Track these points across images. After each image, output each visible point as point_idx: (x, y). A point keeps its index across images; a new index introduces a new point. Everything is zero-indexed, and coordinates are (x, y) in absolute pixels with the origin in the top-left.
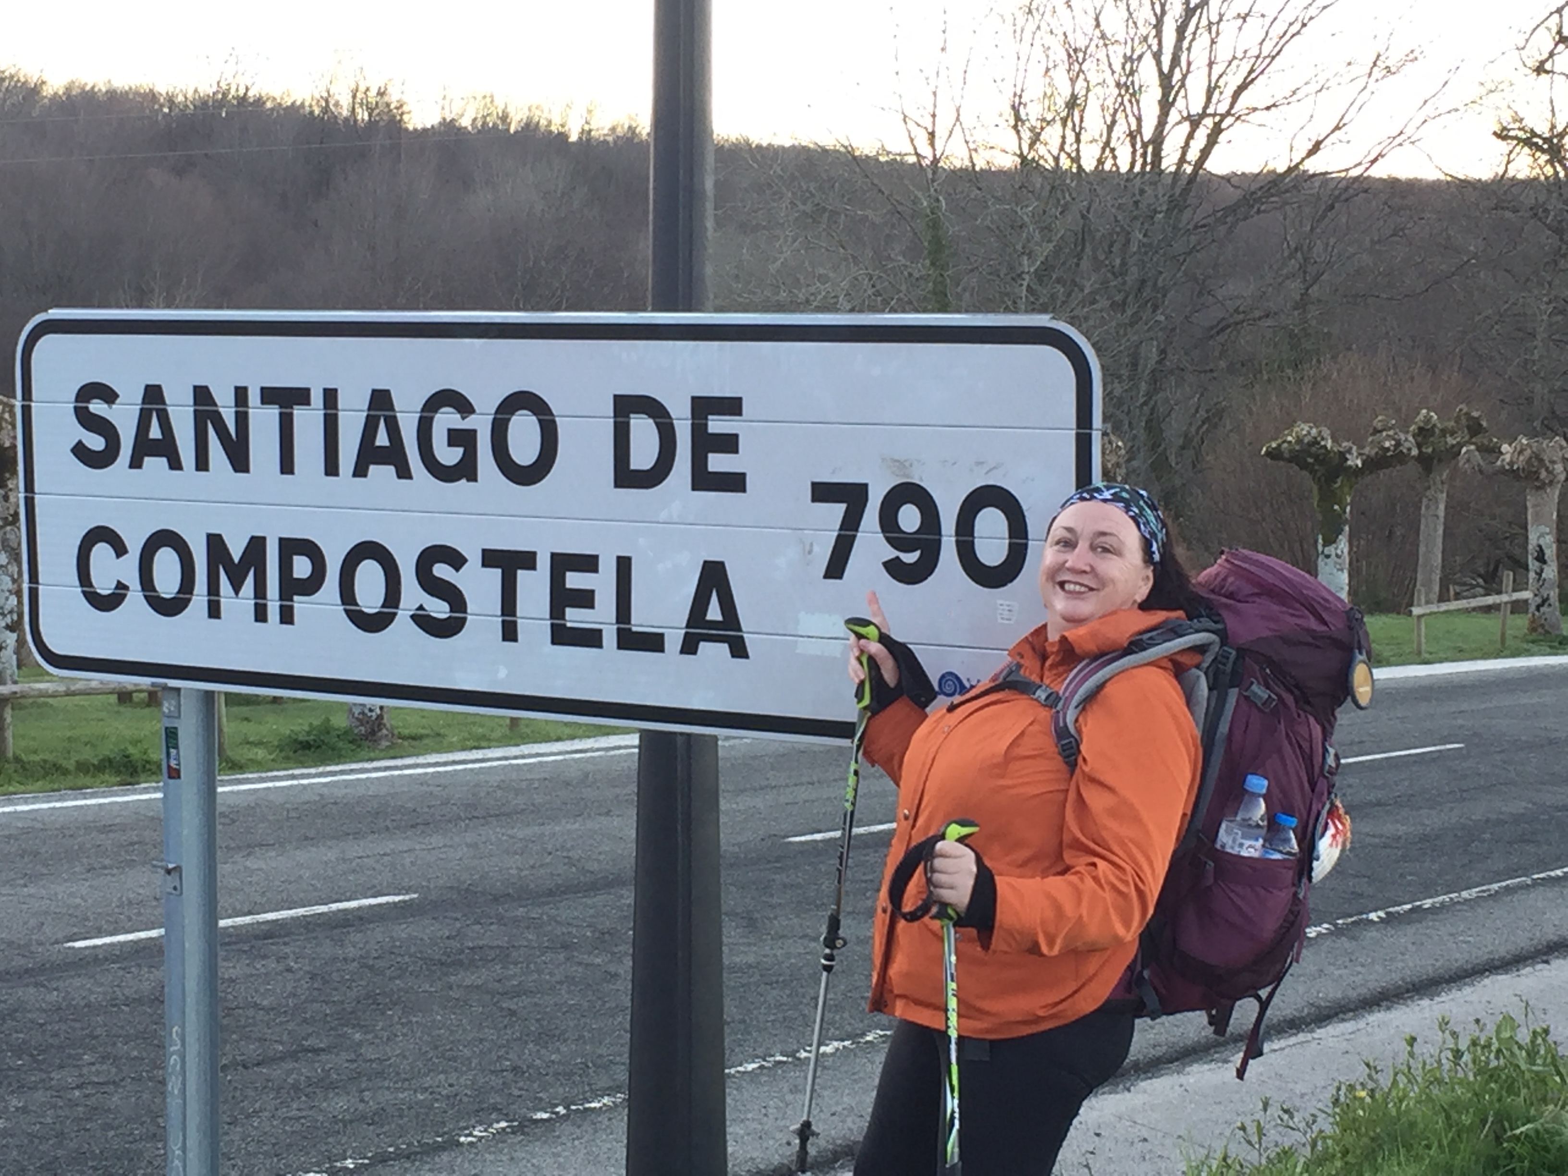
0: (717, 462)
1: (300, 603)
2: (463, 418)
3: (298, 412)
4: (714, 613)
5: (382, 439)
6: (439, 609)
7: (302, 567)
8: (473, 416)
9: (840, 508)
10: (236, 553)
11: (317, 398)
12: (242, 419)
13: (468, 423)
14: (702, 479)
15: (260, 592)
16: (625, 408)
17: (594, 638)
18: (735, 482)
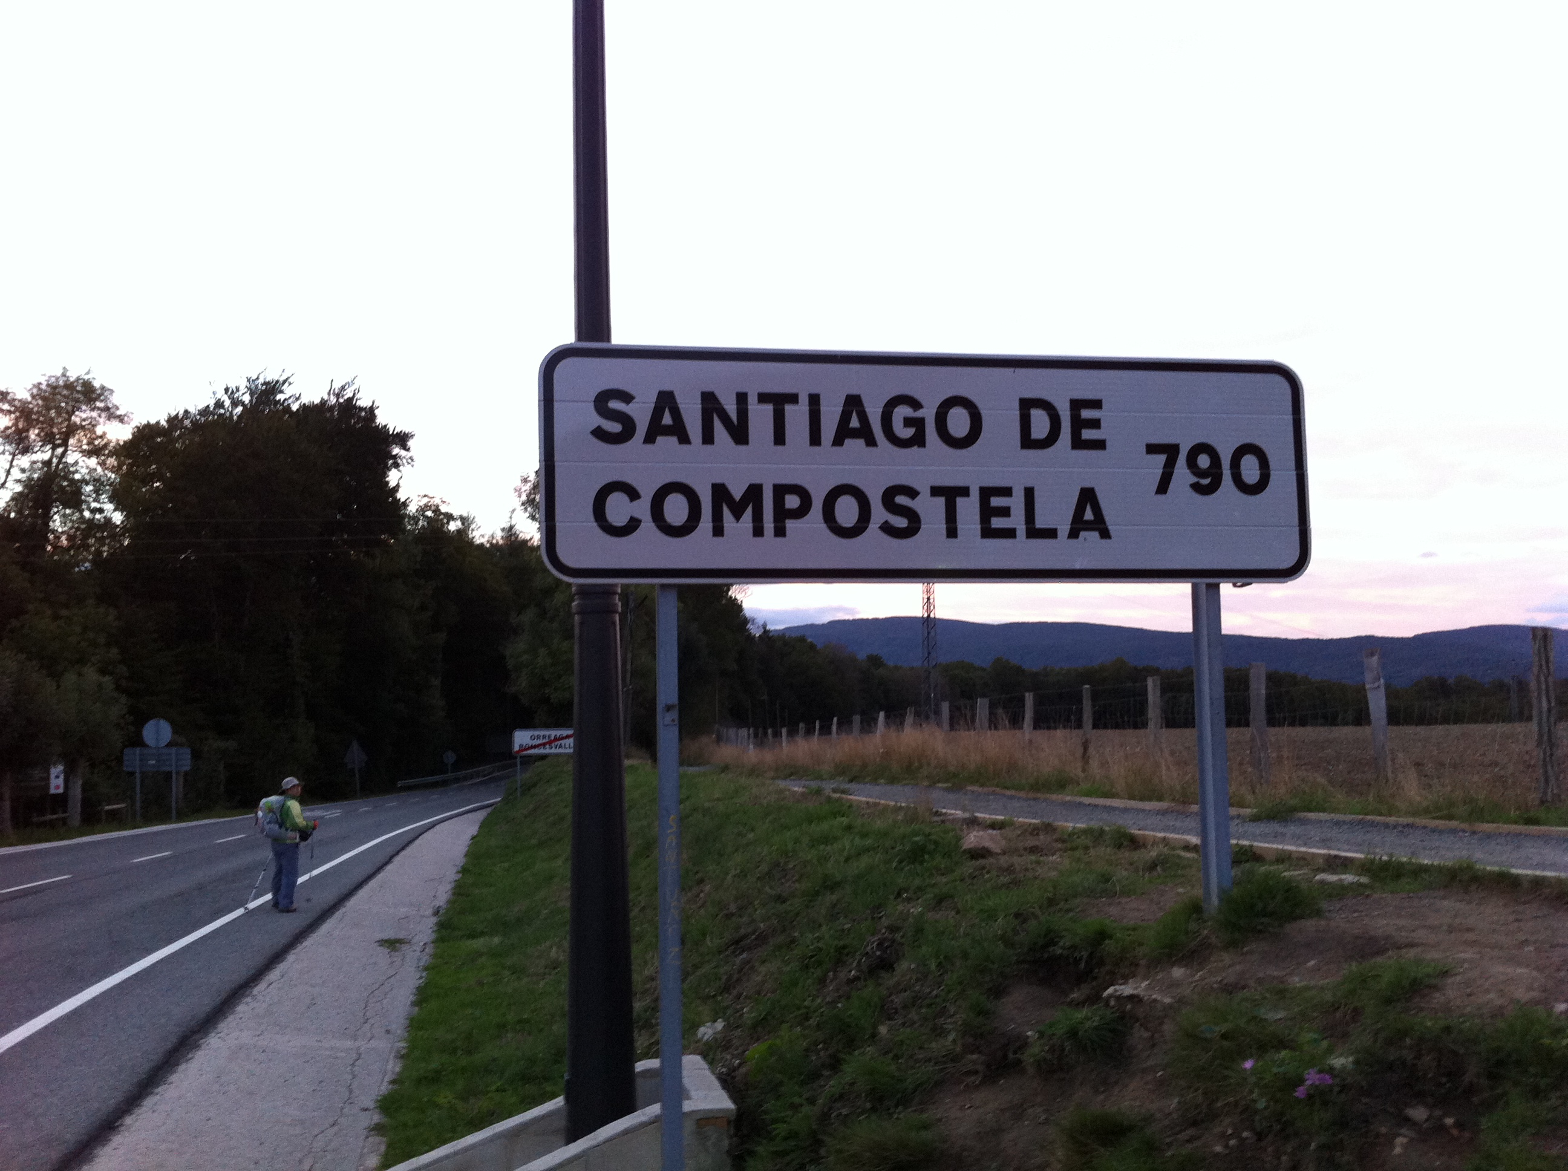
0: (1087, 434)
1: (790, 524)
2: (915, 411)
3: (789, 408)
4: (1089, 515)
5: (855, 423)
6: (901, 522)
7: (792, 502)
8: (922, 410)
9: (1162, 459)
10: (737, 493)
11: (804, 400)
12: (743, 413)
13: (919, 414)
14: (1078, 443)
15: (758, 518)
16: (1027, 405)
17: (1010, 533)
18: (1099, 445)
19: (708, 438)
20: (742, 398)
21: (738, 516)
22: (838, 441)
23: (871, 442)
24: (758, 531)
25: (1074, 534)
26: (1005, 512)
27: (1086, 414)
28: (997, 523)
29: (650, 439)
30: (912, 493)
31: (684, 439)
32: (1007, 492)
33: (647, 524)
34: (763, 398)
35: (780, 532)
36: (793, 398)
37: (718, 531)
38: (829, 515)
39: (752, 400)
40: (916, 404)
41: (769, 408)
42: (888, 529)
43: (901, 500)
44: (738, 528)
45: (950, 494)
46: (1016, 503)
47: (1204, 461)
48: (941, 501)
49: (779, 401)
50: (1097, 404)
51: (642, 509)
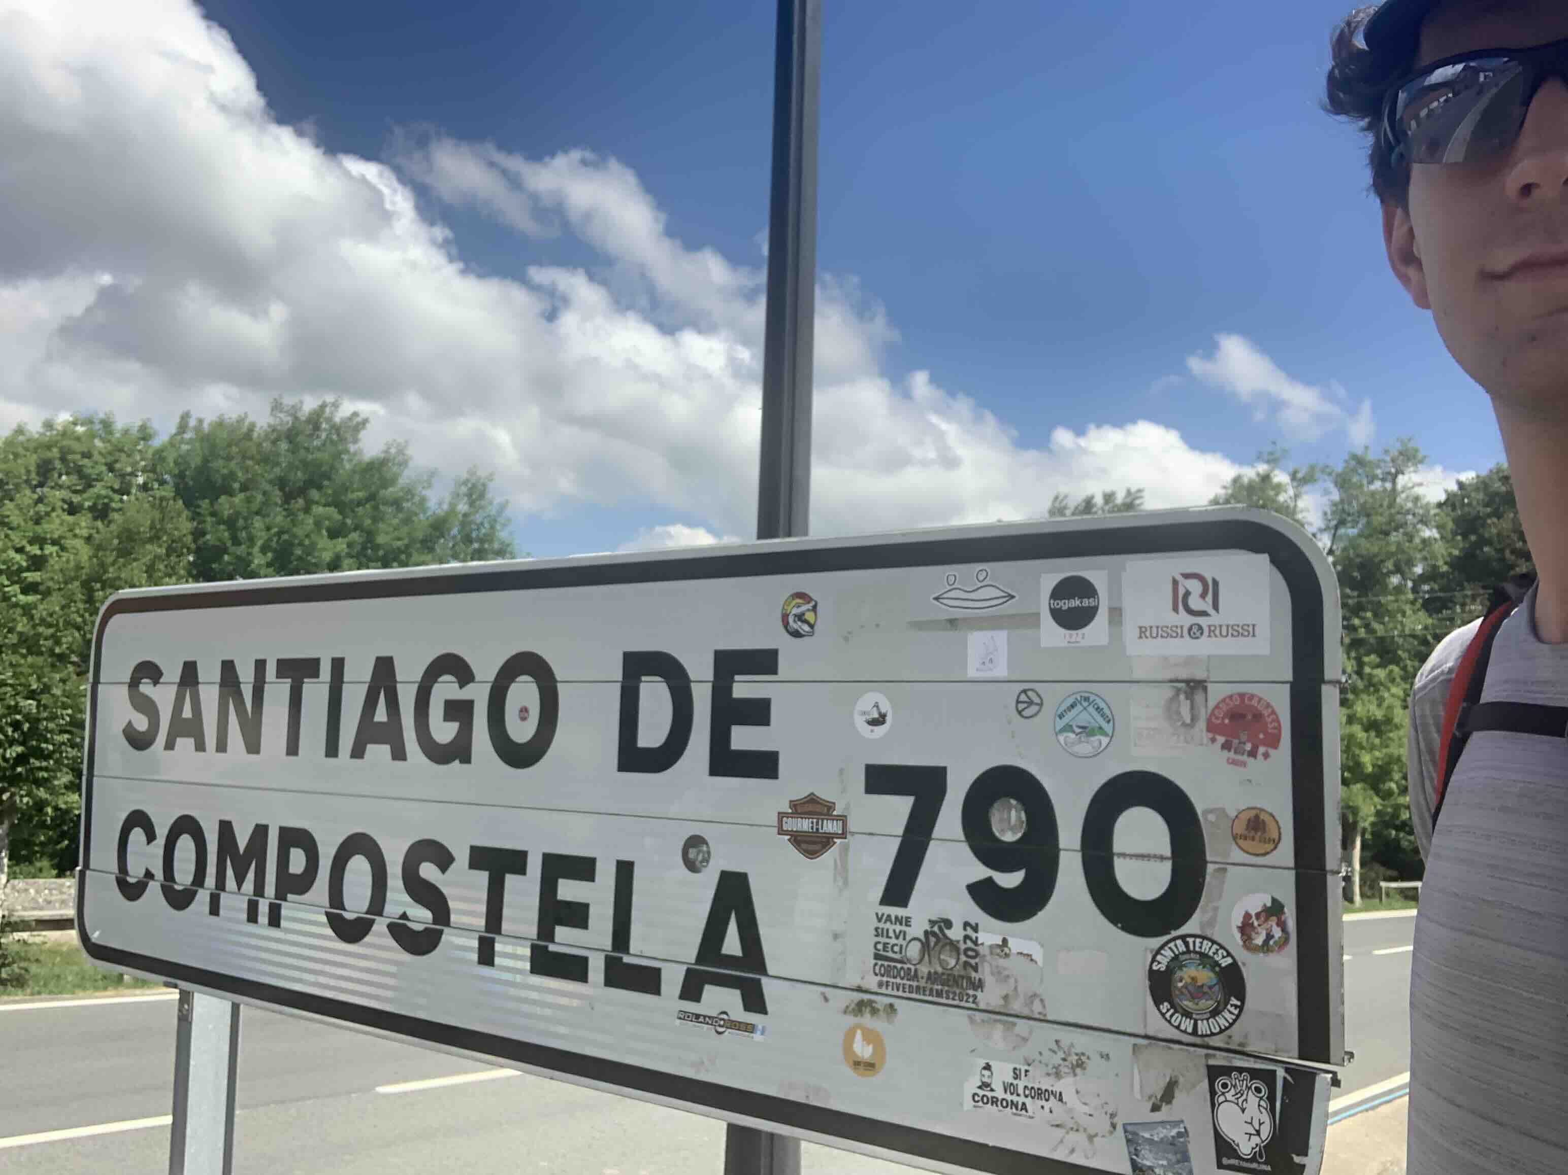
1: (289, 903)
2: (462, 687)
3: (308, 686)
6: (421, 917)
7: (297, 861)
8: (471, 685)
10: (242, 842)
12: (259, 696)
14: (723, 760)
17: (579, 968)
18: (765, 765)
19: (222, 741)
20: (260, 669)
21: (240, 881)
22: (359, 748)
23: (399, 754)
24: (256, 912)
25: (692, 989)
26: (579, 916)
27: (744, 687)
29: (170, 742)
30: (444, 860)
31: (200, 746)
32: (586, 869)
33: (154, 888)
34: (282, 668)
35: (274, 917)
37: (217, 906)
38: (336, 891)
39: (271, 671)
40: (464, 674)
41: (286, 686)
43: (428, 871)
45: (498, 865)
46: (600, 897)
48: (483, 877)
49: (298, 673)
50: (765, 662)
51: (156, 857)
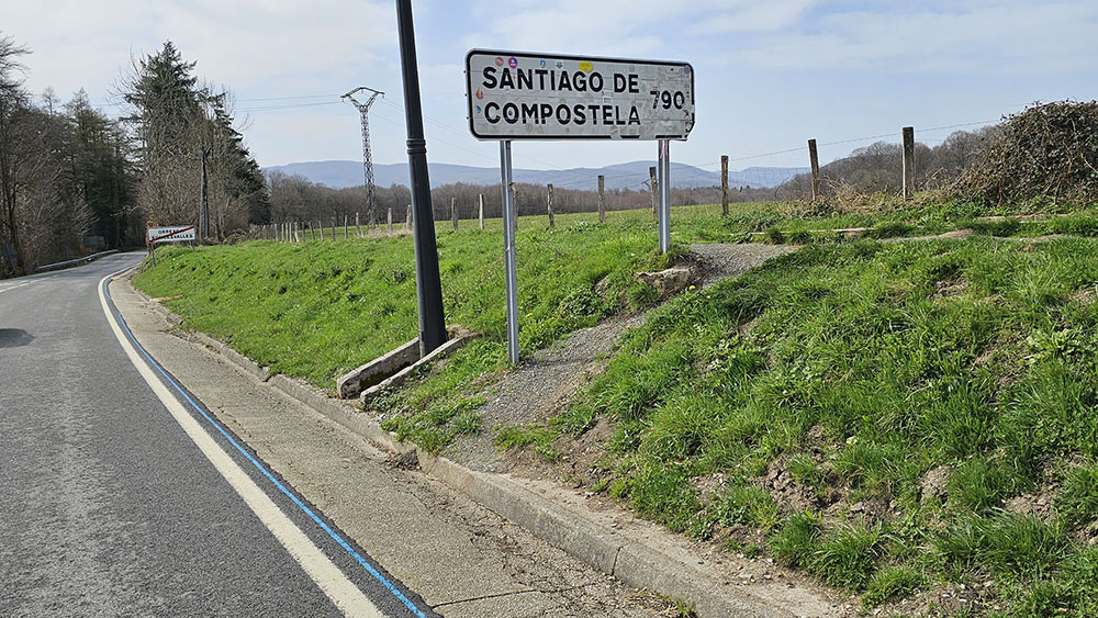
0: (633, 87)
1: (546, 119)
3: (545, 76)
4: (634, 116)
5: (565, 82)
6: (580, 118)
7: (547, 111)
9: (655, 96)
10: (530, 107)
11: (549, 73)
13: (584, 79)
14: (631, 91)
15: (536, 116)
16: (616, 76)
17: (611, 123)
18: (637, 91)
19: (520, 87)
20: (530, 71)
21: (530, 116)
22: (560, 89)
23: (570, 89)
24: (537, 122)
25: (630, 123)
26: (610, 115)
27: (633, 80)
28: (608, 119)
29: (502, 87)
30: (583, 108)
31: (512, 87)
32: (610, 108)
33: (502, 118)
34: (537, 72)
35: (544, 122)
36: (546, 72)
37: (524, 122)
38: (558, 116)
39: (534, 72)
41: (539, 75)
42: (577, 121)
43: (580, 110)
44: (531, 120)
45: (594, 108)
46: (613, 111)
47: (666, 98)
48: (592, 111)
49: (542, 73)
50: (636, 76)
51: (500, 113)
